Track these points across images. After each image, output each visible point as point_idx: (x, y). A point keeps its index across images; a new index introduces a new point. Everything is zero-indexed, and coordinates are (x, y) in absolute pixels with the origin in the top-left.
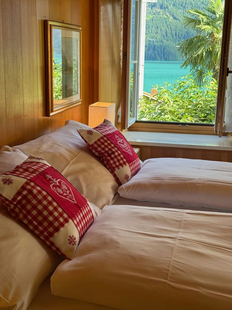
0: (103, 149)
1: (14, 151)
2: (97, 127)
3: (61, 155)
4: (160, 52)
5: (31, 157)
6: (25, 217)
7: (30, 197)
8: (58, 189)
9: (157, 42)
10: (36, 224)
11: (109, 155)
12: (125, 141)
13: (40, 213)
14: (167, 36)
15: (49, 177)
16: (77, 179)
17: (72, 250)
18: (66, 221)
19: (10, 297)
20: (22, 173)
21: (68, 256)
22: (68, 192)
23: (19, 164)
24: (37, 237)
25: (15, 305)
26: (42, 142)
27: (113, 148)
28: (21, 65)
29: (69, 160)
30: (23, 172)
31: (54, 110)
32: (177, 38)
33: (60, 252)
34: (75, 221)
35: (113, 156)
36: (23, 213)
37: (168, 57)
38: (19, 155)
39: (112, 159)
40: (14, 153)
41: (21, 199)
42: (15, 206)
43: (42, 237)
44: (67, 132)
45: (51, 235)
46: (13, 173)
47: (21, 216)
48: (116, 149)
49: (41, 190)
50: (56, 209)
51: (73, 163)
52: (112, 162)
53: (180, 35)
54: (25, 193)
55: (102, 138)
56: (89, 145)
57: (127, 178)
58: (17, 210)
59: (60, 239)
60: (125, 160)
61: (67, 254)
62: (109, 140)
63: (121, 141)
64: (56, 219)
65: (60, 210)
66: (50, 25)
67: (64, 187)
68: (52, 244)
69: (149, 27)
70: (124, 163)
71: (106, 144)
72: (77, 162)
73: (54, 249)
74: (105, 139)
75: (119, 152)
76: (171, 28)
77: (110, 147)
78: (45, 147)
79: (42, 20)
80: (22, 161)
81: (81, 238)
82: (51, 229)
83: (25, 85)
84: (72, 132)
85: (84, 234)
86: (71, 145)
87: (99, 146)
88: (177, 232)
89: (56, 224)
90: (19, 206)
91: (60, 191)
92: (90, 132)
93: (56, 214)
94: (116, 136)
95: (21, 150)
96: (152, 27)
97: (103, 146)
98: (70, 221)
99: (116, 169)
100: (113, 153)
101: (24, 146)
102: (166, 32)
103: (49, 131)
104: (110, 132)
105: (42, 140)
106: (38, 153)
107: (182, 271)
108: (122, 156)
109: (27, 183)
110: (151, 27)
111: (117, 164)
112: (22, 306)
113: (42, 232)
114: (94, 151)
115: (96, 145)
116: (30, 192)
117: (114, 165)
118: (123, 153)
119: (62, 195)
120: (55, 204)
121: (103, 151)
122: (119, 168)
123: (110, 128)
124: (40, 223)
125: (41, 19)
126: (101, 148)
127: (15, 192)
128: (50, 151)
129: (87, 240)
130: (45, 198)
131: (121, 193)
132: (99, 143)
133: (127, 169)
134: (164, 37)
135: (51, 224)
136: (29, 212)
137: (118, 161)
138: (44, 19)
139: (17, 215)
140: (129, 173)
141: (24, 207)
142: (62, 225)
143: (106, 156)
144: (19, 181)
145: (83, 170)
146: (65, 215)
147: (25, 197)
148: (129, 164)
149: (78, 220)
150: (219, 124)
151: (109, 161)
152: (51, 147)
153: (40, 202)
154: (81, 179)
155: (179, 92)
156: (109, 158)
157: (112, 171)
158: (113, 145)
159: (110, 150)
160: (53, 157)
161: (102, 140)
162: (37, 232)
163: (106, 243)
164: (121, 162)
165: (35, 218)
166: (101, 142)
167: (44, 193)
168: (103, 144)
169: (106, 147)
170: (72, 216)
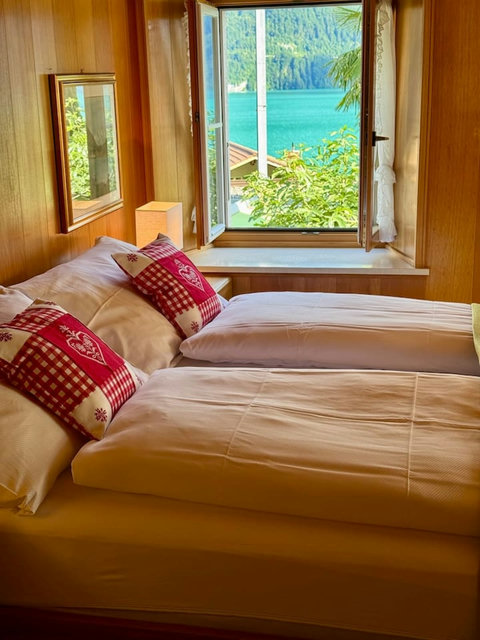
0: (154, 283)
1: (12, 293)
2: (144, 249)
3: (87, 296)
4: (303, 71)
5: (37, 302)
6: (32, 385)
7: (37, 357)
8: (78, 345)
9: (298, 50)
10: (48, 394)
11: (165, 293)
12: (191, 269)
13: (53, 379)
14: (317, 37)
15: (65, 328)
16: (113, 333)
17: (101, 427)
18: (92, 389)
19: (18, 488)
20: (24, 325)
21: (94, 436)
22: (94, 349)
23: (20, 313)
24: (51, 412)
25: (25, 497)
26: (56, 277)
27: (171, 280)
28: (14, 154)
29: (100, 303)
30: (26, 324)
31: (75, 221)
32: (340, 39)
33: (85, 431)
34: (105, 389)
35: (171, 293)
36: (29, 380)
37: (321, 82)
38: (20, 299)
39: (170, 298)
40: (12, 296)
41: (25, 362)
42: (18, 371)
43: (58, 413)
44: (97, 258)
45: (71, 408)
46: (12, 324)
47: (27, 384)
48: (176, 282)
49: (53, 347)
50: (75, 373)
51: (106, 308)
52: (169, 303)
53: (344, 34)
54: (30, 351)
55: (152, 265)
56: (131, 278)
57: (195, 328)
58: (20, 376)
59: (83, 413)
60: (191, 299)
61: (94, 434)
62: (163, 268)
63: (184, 268)
64: (77, 386)
65: (82, 374)
66: (60, 83)
67: (88, 342)
68: (73, 420)
69: (279, 20)
70: (190, 304)
71: (159, 275)
72: (113, 305)
73: (75, 427)
74: (158, 266)
75: (181, 287)
76: (325, 19)
77: (165, 280)
78: (59, 285)
79: (45, 75)
80: (24, 309)
81: (115, 413)
82: (70, 401)
83: (22, 186)
84: (105, 258)
85: (119, 408)
86: (102, 280)
87: (148, 279)
88: (252, 398)
89: (77, 393)
90: (23, 371)
91: (81, 348)
92: (132, 258)
93: (76, 380)
94: (177, 262)
95: (21, 290)
96: (286, 19)
97: (154, 279)
98: (97, 388)
99: (177, 314)
100: (171, 289)
101: (26, 285)
102: (316, 29)
103: (69, 256)
104: (166, 255)
105: (55, 275)
106: (49, 294)
107: (250, 443)
108: (186, 293)
109: (32, 339)
110: (283, 19)
111: (179, 306)
112: (34, 498)
113: (57, 406)
114: (140, 287)
115: (142, 278)
116: (38, 350)
117: (173, 309)
118: (188, 287)
119: (85, 353)
120: (74, 366)
121: (155, 287)
122: (181, 313)
123: (167, 248)
124: (54, 393)
125: (42, 73)
126: (151, 281)
127: (16, 351)
128: (70, 290)
129: (121, 414)
130: (59, 358)
131: (185, 352)
132: (147, 274)
133: (195, 314)
134: (310, 39)
135: (69, 394)
136: (38, 378)
137: (180, 301)
138: (48, 73)
139: (21, 383)
140: (199, 320)
141: (29, 371)
142: (85, 394)
143: (159, 295)
144: (21, 336)
145: (123, 319)
146: (90, 381)
147: (30, 358)
148: (198, 304)
149: (109, 388)
150: (365, 230)
151: (164, 302)
152: (70, 284)
153: (52, 364)
154: (120, 332)
155: (328, 161)
156: (165, 297)
157: (171, 318)
158: (170, 277)
159: (166, 284)
160: (74, 299)
161: (152, 269)
162: (50, 405)
163: (148, 415)
164: (185, 302)
165: (46, 386)
166: (151, 272)
167: (58, 351)
168: (154, 275)
169: (159, 279)
170: (100, 383)
